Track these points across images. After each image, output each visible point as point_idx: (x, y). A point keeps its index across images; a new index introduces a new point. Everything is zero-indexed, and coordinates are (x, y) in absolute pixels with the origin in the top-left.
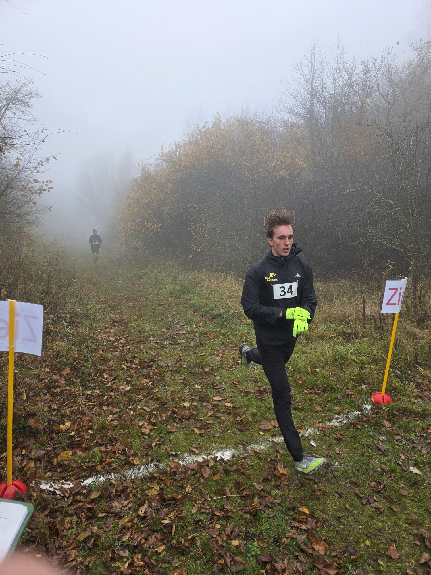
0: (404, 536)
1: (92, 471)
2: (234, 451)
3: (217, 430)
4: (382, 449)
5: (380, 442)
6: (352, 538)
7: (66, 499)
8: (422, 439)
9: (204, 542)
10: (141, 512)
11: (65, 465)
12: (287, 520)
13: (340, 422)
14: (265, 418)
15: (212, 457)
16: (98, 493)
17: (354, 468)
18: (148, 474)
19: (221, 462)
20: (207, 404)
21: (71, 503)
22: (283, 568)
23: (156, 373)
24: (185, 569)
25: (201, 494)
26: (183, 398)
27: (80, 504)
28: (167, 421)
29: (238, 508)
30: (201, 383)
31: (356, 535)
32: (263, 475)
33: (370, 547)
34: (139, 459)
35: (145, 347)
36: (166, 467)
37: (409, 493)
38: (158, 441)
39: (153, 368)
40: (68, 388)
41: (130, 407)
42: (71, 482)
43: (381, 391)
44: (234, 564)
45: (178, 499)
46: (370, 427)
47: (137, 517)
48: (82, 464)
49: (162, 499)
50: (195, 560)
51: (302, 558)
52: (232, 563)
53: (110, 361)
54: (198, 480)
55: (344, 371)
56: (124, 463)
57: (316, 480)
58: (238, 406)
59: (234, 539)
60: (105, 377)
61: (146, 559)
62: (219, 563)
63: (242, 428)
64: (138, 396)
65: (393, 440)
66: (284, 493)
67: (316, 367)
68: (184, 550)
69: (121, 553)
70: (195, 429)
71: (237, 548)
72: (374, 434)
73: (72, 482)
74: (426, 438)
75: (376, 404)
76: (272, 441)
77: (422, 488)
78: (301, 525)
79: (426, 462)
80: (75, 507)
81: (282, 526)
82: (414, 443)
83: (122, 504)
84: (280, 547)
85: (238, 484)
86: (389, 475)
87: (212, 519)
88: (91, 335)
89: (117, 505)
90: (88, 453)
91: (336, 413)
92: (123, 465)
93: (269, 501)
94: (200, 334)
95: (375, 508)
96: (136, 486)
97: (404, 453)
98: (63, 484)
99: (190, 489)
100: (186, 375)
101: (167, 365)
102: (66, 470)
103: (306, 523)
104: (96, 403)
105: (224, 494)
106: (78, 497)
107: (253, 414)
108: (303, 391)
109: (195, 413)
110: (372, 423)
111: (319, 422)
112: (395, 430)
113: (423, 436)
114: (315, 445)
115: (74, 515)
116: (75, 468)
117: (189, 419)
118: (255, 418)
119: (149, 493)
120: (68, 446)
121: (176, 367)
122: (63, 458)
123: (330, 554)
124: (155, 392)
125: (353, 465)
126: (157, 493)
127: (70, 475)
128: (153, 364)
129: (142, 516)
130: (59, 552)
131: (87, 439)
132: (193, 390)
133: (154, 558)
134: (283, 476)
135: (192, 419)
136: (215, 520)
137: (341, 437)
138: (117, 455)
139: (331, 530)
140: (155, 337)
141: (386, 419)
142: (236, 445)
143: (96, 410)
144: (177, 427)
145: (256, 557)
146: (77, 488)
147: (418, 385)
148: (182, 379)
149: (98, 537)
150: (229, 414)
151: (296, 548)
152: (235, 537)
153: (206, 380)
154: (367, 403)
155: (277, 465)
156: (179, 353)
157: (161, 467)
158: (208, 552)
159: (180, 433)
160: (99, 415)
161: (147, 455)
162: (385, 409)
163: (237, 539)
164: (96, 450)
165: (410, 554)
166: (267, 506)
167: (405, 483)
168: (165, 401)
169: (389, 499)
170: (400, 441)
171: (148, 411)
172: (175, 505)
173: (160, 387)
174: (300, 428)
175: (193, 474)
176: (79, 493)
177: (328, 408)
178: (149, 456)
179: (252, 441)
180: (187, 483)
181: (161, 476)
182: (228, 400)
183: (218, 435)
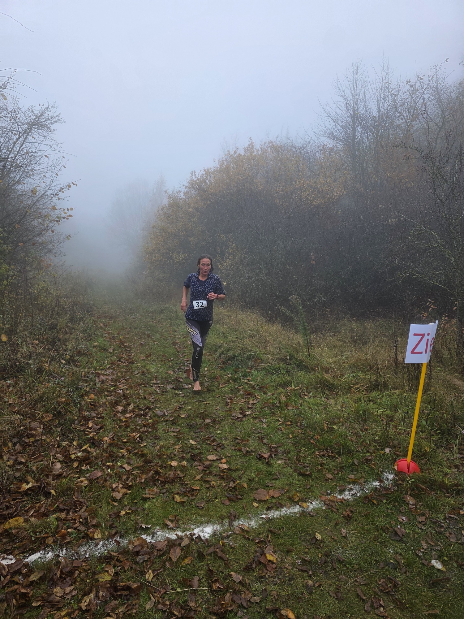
1: (42, 544)
2: (217, 527)
3: (203, 498)
4: (400, 534)
5: (398, 523)
7: (2, 579)
8: (451, 522)
10: (83, 605)
11: (13, 534)
13: (353, 495)
14: (263, 485)
15: (189, 533)
16: (38, 574)
17: (361, 557)
18: (106, 552)
19: (197, 540)
20: (198, 464)
21: (7, 584)
23: (149, 424)
25: (164, 583)
26: (172, 455)
27: (16, 587)
28: (146, 484)
29: (204, 606)
30: (198, 437)
32: (245, 560)
34: (101, 532)
35: (145, 391)
36: (129, 544)
38: (129, 509)
39: (147, 417)
40: (43, 437)
41: (109, 464)
42: (14, 557)
43: (407, 457)
45: (133, 589)
46: (389, 504)
47: (78, 609)
48: (32, 534)
49: (114, 588)
53: (101, 406)
54: (164, 563)
55: (366, 430)
56: (81, 535)
57: (310, 573)
58: (234, 468)
60: (90, 425)
63: (234, 498)
64: (121, 451)
65: (415, 522)
66: (267, 587)
67: (334, 423)
70: (176, 496)
72: (392, 513)
74: (457, 522)
75: (399, 473)
77: (444, 590)
79: (453, 554)
80: (9, 590)
82: (442, 527)
83: (65, 590)
85: (210, 572)
86: (404, 570)
88: (88, 375)
89: (58, 592)
90: (44, 520)
91: (349, 483)
92: (80, 539)
93: (245, 599)
94: (210, 379)
96: (88, 567)
97: (427, 540)
98: (3, 559)
99: (152, 576)
100: (183, 426)
101: (164, 413)
102: (13, 541)
105: (191, 586)
106: (16, 578)
107: (250, 480)
108: (314, 452)
109: (182, 475)
110: (392, 497)
111: (327, 494)
112: (419, 509)
113: (453, 519)
115: (4, 601)
116: (23, 539)
117: (172, 483)
118: (252, 484)
119: (101, 578)
121: (173, 416)
122: (12, 525)
124: (142, 446)
125: (360, 553)
126: (109, 578)
127: (15, 547)
128: (148, 412)
129: (84, 609)
131: (47, 502)
132: (185, 445)
134: (270, 564)
135: (176, 482)
137: (351, 514)
138: (76, 525)
140: (159, 380)
141: (409, 493)
142: (221, 519)
144: (156, 491)
146: (17, 566)
148: (176, 432)
150: (222, 478)
153: (204, 434)
154: (389, 472)
155: (266, 548)
156: (182, 400)
157: (122, 544)
159: (157, 500)
161: (111, 527)
162: (410, 480)
164: (53, 517)
166: (241, 606)
167: (423, 582)
168: (151, 459)
169: (399, 604)
170: (424, 523)
171: (127, 469)
172: (128, 597)
173: (149, 441)
174: (303, 500)
175: (160, 556)
176: (18, 572)
177: (341, 476)
178: (114, 528)
179: (242, 515)
180: (150, 567)
181: (120, 556)
182: (224, 460)
183: (202, 505)
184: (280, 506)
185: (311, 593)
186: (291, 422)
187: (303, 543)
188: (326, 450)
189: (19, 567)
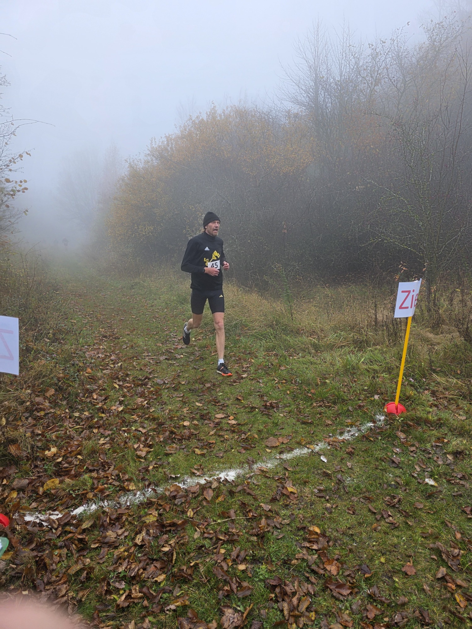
0: (421, 551)
1: (83, 499)
2: (240, 471)
3: (220, 450)
4: (396, 462)
5: (394, 454)
6: (365, 556)
7: (54, 531)
8: (437, 449)
9: (208, 568)
10: (138, 541)
11: (52, 494)
12: (297, 540)
13: (352, 435)
14: (272, 435)
15: (216, 478)
16: (89, 522)
17: (367, 482)
18: (145, 500)
19: (225, 483)
20: (209, 422)
21: (60, 534)
22: (294, 590)
23: (152, 391)
24: (187, 598)
25: (204, 518)
26: (182, 417)
27: (70, 535)
28: (165, 442)
29: (244, 531)
30: (202, 400)
31: (369, 552)
32: (270, 494)
33: (385, 563)
34: (135, 484)
35: (139, 364)
36: (165, 491)
37: (425, 506)
38: (155, 464)
39: (148, 386)
40: (52, 411)
41: (124, 429)
43: (394, 401)
44: (241, 590)
45: (178, 525)
46: (384, 440)
47: (134, 545)
48: (71, 492)
49: (161, 526)
50: (199, 588)
51: (313, 579)
52: (239, 588)
53: (100, 379)
54: (200, 503)
55: (355, 381)
56: (118, 488)
57: (328, 497)
58: (242, 423)
59: (241, 563)
60: (95, 397)
61: (145, 590)
62: (224, 590)
63: (248, 447)
64: (132, 417)
65: (407, 451)
66: (293, 512)
67: (326, 378)
68: (185, 578)
69: (117, 585)
70: (196, 449)
71: (243, 573)
72: (387, 446)
73: (60, 512)
74: (442, 448)
75: (389, 415)
76: (280, 458)
77: (438, 500)
78: (312, 544)
79: (442, 473)
80: (64, 538)
81: (291, 548)
82: (430, 453)
83: (117, 533)
84: (289, 569)
85: (243, 505)
86: (403, 488)
87: (215, 544)
88: (77, 352)
89: (111, 535)
90: (78, 480)
91: (347, 426)
92: (117, 492)
93: (278, 522)
94: (200, 348)
95: (389, 523)
96: (133, 513)
97: (419, 465)
98: (50, 515)
99: (192, 513)
100: (186, 392)
101: (164, 382)
102: (53, 500)
103: (317, 542)
104: (85, 426)
105: (229, 517)
106: (68, 528)
107: (259, 431)
108: (312, 404)
109: (195, 432)
110: (386, 434)
111: (330, 436)
112: (410, 442)
113: (439, 446)
114: (326, 461)
115: (64, 547)
116: (63, 497)
117: (189, 439)
118: (261, 434)
119: (147, 519)
120: (55, 474)
121: (174, 384)
122: (50, 486)
123: (342, 574)
124: (151, 411)
125: (366, 479)
126: (155, 519)
127: (57, 505)
128: (148, 382)
129: (140, 544)
130: (47, 587)
131: (76, 465)
132: (193, 408)
133: (153, 589)
134: (292, 494)
135: (192, 439)
136: (219, 545)
137: (353, 451)
138: (111, 481)
139: (343, 549)
140: (150, 352)
141: (400, 430)
142: (241, 464)
143: (85, 433)
144: (176, 448)
145: (264, 581)
146: (67, 518)
147: (433, 393)
148: (181, 397)
149: (91, 569)
150: (233, 432)
151: (307, 569)
152: (241, 561)
153: (207, 397)
154: (380, 414)
155: (285, 483)
156: (177, 368)
157: (159, 492)
158: (212, 579)
159: (179, 455)
160: (89, 438)
161: (143, 479)
162: (399, 419)
163: (243, 563)
164: (86, 476)
165: (426, 569)
166: (275, 527)
167: (421, 496)
168: (163, 421)
169: (404, 513)
170: (415, 452)
171: (143, 432)
172: (176, 531)
173: (157, 406)
174: (310, 443)
175: (195, 498)
176: (68, 524)
177: (339, 421)
178: (146, 480)
179: (259, 459)
180: (188, 507)
181: (159, 501)
182: (231, 417)
183: (221, 455)
184: (291, 450)
185: (331, 513)
186: (285, 380)
187: (316, 476)
188: (323, 401)
189: (68, 520)
